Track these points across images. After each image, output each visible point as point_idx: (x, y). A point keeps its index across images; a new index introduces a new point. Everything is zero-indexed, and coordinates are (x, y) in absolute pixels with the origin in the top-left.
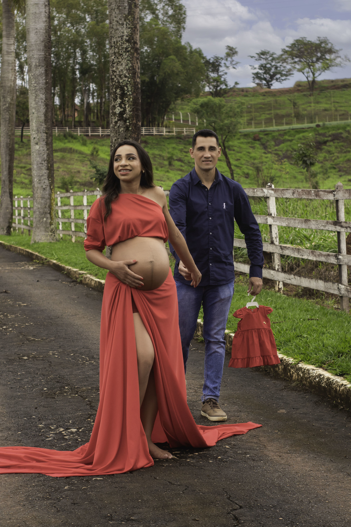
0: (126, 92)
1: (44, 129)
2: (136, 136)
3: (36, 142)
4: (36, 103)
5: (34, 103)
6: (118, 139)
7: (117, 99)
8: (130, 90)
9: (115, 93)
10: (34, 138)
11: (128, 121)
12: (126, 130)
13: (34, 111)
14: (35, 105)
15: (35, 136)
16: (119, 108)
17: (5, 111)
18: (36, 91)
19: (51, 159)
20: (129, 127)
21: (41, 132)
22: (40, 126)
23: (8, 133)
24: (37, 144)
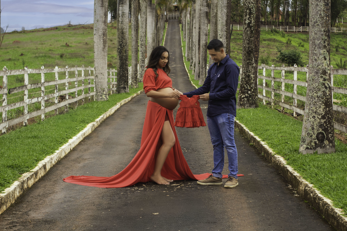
0: (252, 11)
1: (226, 29)
2: (257, 36)
3: (220, 37)
4: (222, 15)
5: (220, 14)
6: (247, 37)
7: (247, 15)
8: (254, 10)
9: (246, 12)
10: (220, 34)
11: (252, 28)
12: (251, 33)
13: (220, 19)
14: (221, 16)
15: (220, 33)
16: (248, 20)
17: (213, 17)
18: (222, 8)
19: (229, 47)
20: (253, 31)
21: (223, 31)
22: (223, 28)
23: (214, 31)
24: (221, 38)
